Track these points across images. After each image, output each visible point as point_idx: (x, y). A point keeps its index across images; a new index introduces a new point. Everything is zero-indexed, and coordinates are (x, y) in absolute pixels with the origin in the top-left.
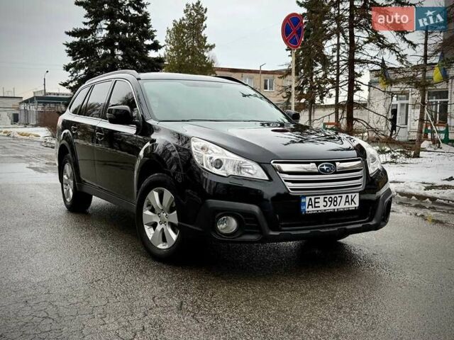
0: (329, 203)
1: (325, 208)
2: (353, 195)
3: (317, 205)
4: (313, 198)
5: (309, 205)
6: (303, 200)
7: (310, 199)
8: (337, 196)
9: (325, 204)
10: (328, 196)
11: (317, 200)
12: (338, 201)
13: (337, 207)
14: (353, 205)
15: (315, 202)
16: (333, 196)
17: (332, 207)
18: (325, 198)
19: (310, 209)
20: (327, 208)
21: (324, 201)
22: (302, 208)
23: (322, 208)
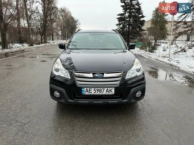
0: (97, 91)
1: (95, 93)
2: (111, 89)
3: (90, 92)
4: (88, 89)
5: (86, 91)
6: (83, 89)
7: (87, 89)
8: (102, 89)
9: (95, 91)
10: (96, 89)
11: (90, 90)
12: (102, 91)
13: (102, 93)
14: (111, 93)
15: (89, 91)
16: (99, 89)
17: (99, 93)
18: (94, 89)
19: (87, 93)
20: (96, 93)
21: (94, 90)
22: (83, 92)
23: (93, 93)
